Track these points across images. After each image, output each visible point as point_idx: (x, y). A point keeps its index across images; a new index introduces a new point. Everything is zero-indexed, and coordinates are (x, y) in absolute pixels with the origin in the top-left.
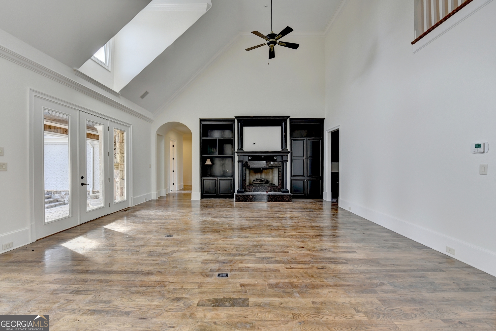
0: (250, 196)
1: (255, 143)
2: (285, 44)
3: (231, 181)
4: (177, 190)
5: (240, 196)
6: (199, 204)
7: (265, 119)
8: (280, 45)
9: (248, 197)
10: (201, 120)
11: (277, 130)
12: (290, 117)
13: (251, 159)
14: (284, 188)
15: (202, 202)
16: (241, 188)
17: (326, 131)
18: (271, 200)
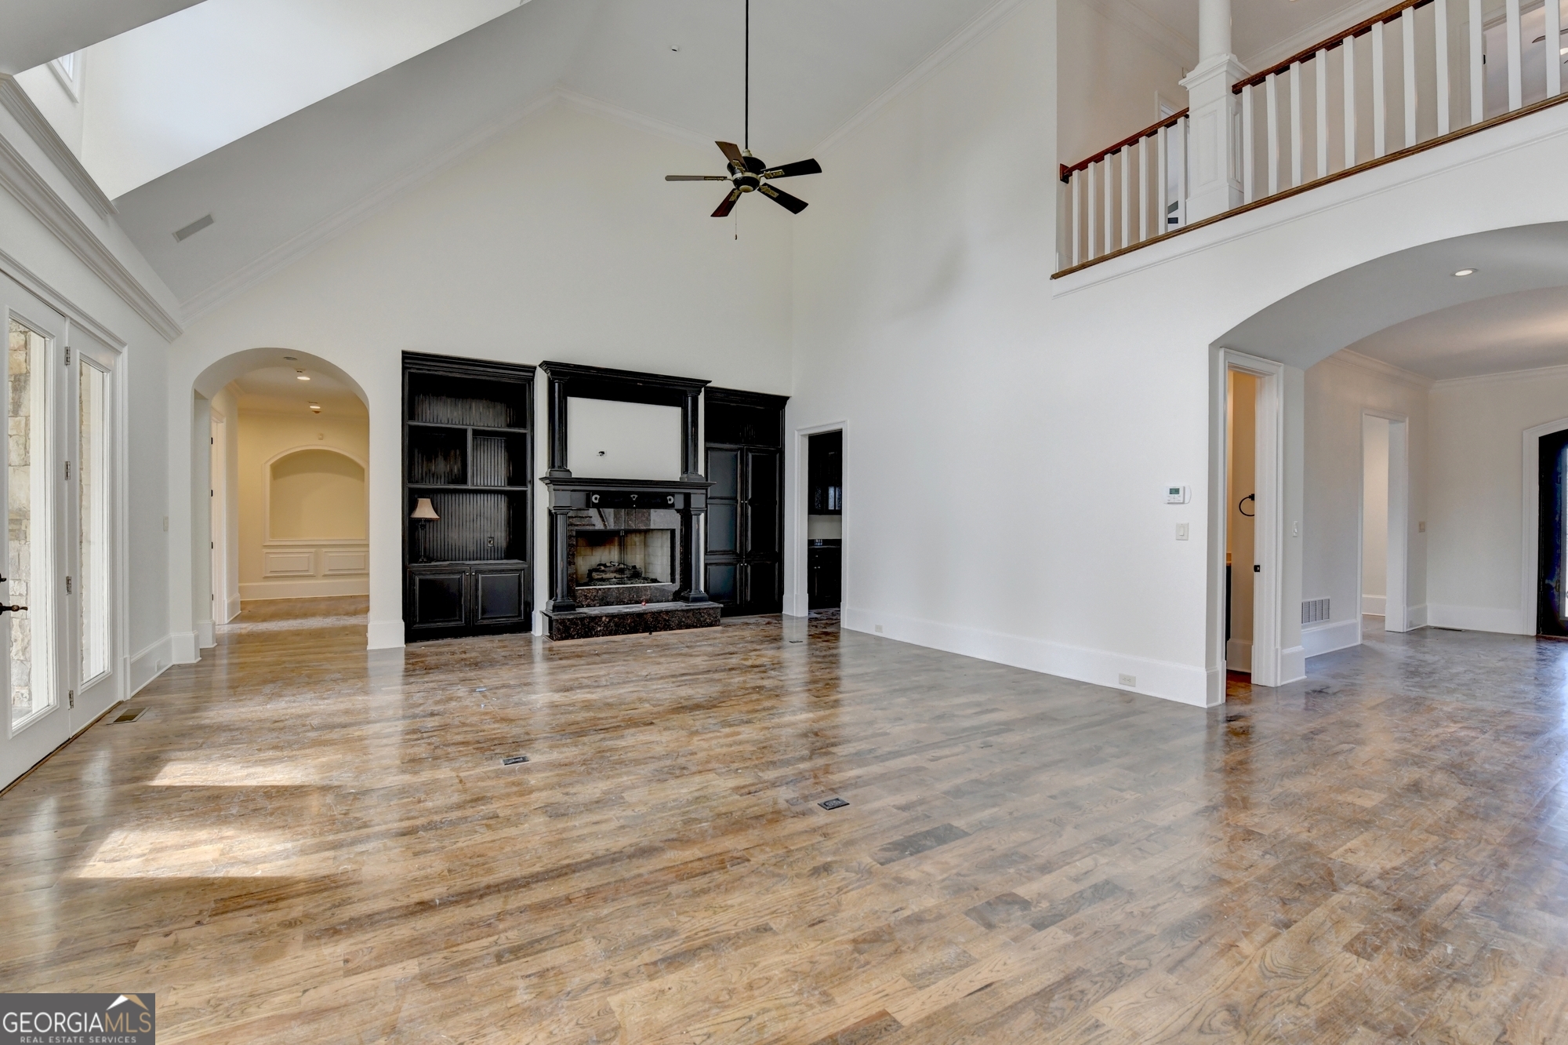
0: (601, 617)
1: (603, 453)
2: (776, 195)
3: (519, 576)
4: (226, 621)
5: (569, 619)
6: (400, 662)
7: (640, 382)
8: (763, 193)
9: (596, 624)
10: (407, 357)
11: (671, 416)
12: (708, 385)
13: (597, 501)
14: (691, 589)
15: (409, 655)
16: (563, 597)
17: (796, 432)
18: (665, 624)
